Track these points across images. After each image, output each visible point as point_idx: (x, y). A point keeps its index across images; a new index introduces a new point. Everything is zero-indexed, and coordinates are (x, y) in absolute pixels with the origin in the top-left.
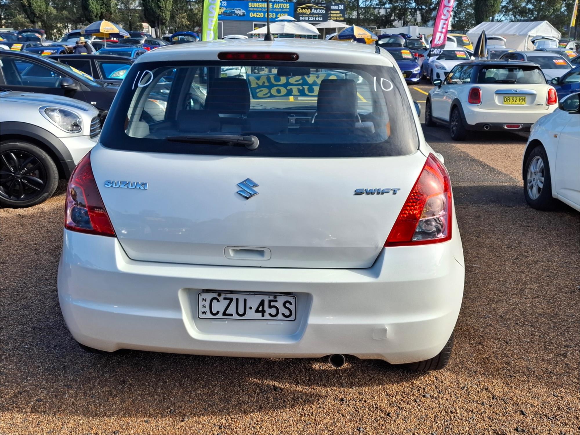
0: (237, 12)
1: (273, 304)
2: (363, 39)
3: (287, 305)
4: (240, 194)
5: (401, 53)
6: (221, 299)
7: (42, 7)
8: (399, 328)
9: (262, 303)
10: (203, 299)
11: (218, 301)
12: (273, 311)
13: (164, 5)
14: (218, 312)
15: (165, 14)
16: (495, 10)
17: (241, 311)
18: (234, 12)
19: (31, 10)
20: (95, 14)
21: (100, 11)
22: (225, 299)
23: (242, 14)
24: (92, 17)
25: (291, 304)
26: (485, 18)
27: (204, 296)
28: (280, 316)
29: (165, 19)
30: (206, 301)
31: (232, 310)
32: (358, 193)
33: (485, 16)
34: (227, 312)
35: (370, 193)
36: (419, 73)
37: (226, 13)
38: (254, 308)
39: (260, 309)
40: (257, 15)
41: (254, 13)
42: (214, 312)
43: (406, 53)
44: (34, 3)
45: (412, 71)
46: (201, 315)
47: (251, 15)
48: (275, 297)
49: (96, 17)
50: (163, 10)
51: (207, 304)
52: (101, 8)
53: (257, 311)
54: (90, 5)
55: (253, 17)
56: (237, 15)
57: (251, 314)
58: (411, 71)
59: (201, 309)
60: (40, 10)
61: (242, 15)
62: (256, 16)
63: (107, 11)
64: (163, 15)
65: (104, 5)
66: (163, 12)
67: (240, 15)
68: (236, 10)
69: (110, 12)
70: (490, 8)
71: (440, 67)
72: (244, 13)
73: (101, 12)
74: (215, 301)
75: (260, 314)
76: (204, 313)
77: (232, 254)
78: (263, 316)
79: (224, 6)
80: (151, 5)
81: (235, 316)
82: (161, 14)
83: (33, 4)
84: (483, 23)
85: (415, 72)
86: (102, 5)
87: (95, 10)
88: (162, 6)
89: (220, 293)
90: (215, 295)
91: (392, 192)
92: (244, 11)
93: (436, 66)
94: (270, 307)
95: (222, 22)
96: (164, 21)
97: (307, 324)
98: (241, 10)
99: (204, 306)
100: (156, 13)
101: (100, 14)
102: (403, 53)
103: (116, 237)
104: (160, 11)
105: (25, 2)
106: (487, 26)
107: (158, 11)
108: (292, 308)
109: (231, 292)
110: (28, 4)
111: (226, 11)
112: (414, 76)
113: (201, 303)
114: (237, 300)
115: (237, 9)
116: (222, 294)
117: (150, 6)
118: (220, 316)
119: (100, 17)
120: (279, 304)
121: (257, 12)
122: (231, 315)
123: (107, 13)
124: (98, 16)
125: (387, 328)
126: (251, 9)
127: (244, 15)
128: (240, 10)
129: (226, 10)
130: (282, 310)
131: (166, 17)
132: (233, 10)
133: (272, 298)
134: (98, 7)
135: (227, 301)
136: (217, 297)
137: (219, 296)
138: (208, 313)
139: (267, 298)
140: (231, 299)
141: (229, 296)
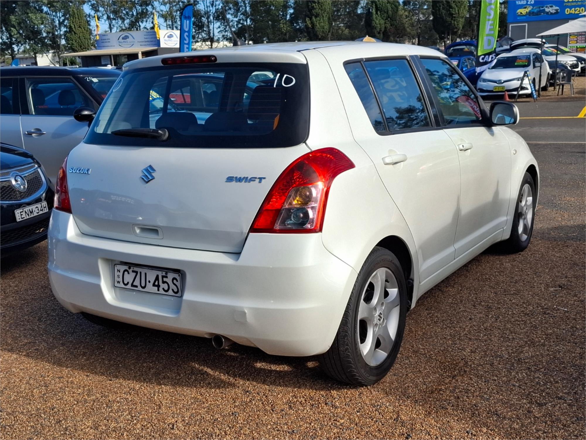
0: (547, 10)
1: (165, 279)
3: (175, 281)
4: (143, 178)
6: (130, 271)
7: (325, 27)
8: (257, 311)
9: (157, 278)
10: (118, 270)
11: (129, 273)
12: (166, 287)
13: (457, 12)
14: (128, 283)
15: (457, 22)
17: (143, 285)
18: (544, 10)
19: (313, 32)
20: (378, 30)
21: (383, 26)
22: (133, 271)
23: (554, 11)
24: (374, 33)
25: (177, 281)
27: (118, 267)
28: (170, 292)
29: (457, 28)
30: (120, 272)
31: (137, 283)
32: (230, 179)
34: (134, 284)
35: (239, 180)
37: (533, 12)
38: (152, 282)
39: (156, 283)
40: (575, 11)
41: (571, 9)
42: (126, 283)
44: (318, 25)
46: (116, 284)
47: (568, 11)
48: (166, 274)
49: (379, 33)
50: (455, 17)
51: (121, 274)
52: (385, 23)
53: (154, 285)
54: (374, 20)
55: (570, 13)
56: (547, 13)
57: (150, 288)
59: (117, 279)
60: (323, 31)
61: (555, 13)
62: (573, 12)
63: (391, 25)
64: (454, 23)
65: (389, 19)
66: (455, 20)
67: (552, 13)
68: (546, 7)
69: (394, 26)
72: (557, 10)
73: (385, 28)
74: (126, 273)
75: (156, 288)
76: (118, 282)
77: (138, 231)
78: (158, 290)
79: (531, 5)
80: (442, 13)
81: (140, 288)
82: (453, 22)
83: (316, 26)
86: (387, 19)
87: (379, 25)
88: (454, 13)
89: (130, 265)
90: (126, 267)
91: (258, 180)
92: (557, 8)
94: (164, 282)
95: (527, 24)
96: (455, 30)
97: (183, 299)
98: (554, 6)
99: (118, 276)
100: (447, 22)
101: (383, 30)
103: (72, 213)
104: (452, 19)
105: (309, 24)
107: (449, 19)
108: (178, 284)
109: (139, 266)
110: (312, 26)
111: (533, 11)
113: (117, 273)
114: (141, 273)
115: (548, 6)
116: (132, 267)
117: (440, 15)
118: (129, 286)
119: (383, 33)
120: (169, 280)
121: (575, 7)
122: (136, 286)
123: (391, 27)
124: (381, 32)
125: (246, 311)
126: (567, 4)
127: (557, 12)
128: (551, 7)
129: (532, 9)
130: (172, 286)
131: (458, 25)
132: (543, 7)
133: (164, 274)
134: (382, 22)
135: (134, 274)
136: (128, 269)
137: (130, 268)
138: (121, 282)
139: (160, 274)
140: (137, 272)
141: (136, 269)
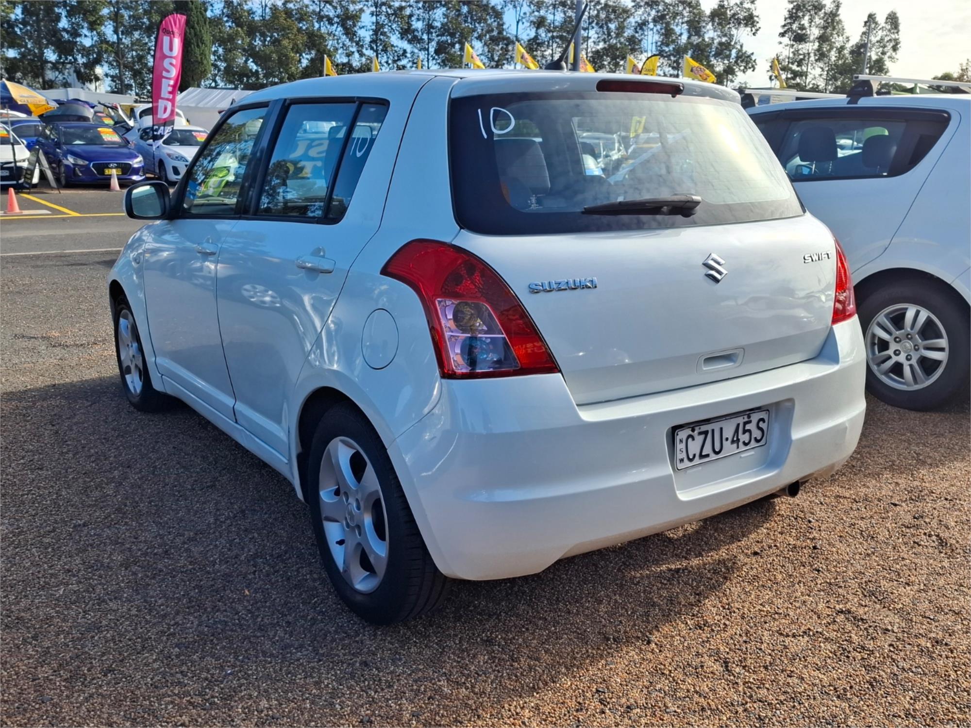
1: (747, 427)
2: (26, 105)
3: (760, 424)
5: (99, 132)
6: (695, 434)
9: (737, 430)
10: (679, 440)
11: (693, 439)
12: (747, 438)
14: (694, 456)
16: (205, 70)
17: (718, 449)
22: (700, 433)
25: (763, 422)
26: (192, 82)
27: (680, 435)
28: (753, 443)
30: (681, 442)
31: (707, 449)
33: (190, 79)
34: (703, 454)
36: (143, 167)
38: (730, 438)
39: (735, 438)
42: (691, 456)
43: (107, 133)
45: (131, 163)
46: (680, 466)
48: (749, 417)
51: (683, 446)
53: (733, 442)
57: (727, 448)
58: (129, 164)
59: (679, 457)
70: (197, 66)
71: (177, 157)
74: (690, 440)
75: (735, 445)
76: (682, 461)
78: (738, 447)
81: (713, 457)
84: (190, 89)
85: (136, 166)
89: (693, 425)
90: (688, 432)
93: (169, 155)
94: (745, 432)
97: (791, 441)
99: (680, 451)
102: (103, 132)
103: (560, 371)
106: (196, 95)
108: (765, 426)
109: (707, 421)
112: (136, 171)
113: (678, 447)
114: (713, 431)
116: (697, 428)
118: (696, 460)
120: (752, 425)
122: (707, 456)
130: (755, 433)
133: (745, 419)
135: (702, 437)
136: (691, 433)
137: (693, 430)
138: (686, 460)
139: (741, 420)
140: (706, 433)
141: (704, 428)
